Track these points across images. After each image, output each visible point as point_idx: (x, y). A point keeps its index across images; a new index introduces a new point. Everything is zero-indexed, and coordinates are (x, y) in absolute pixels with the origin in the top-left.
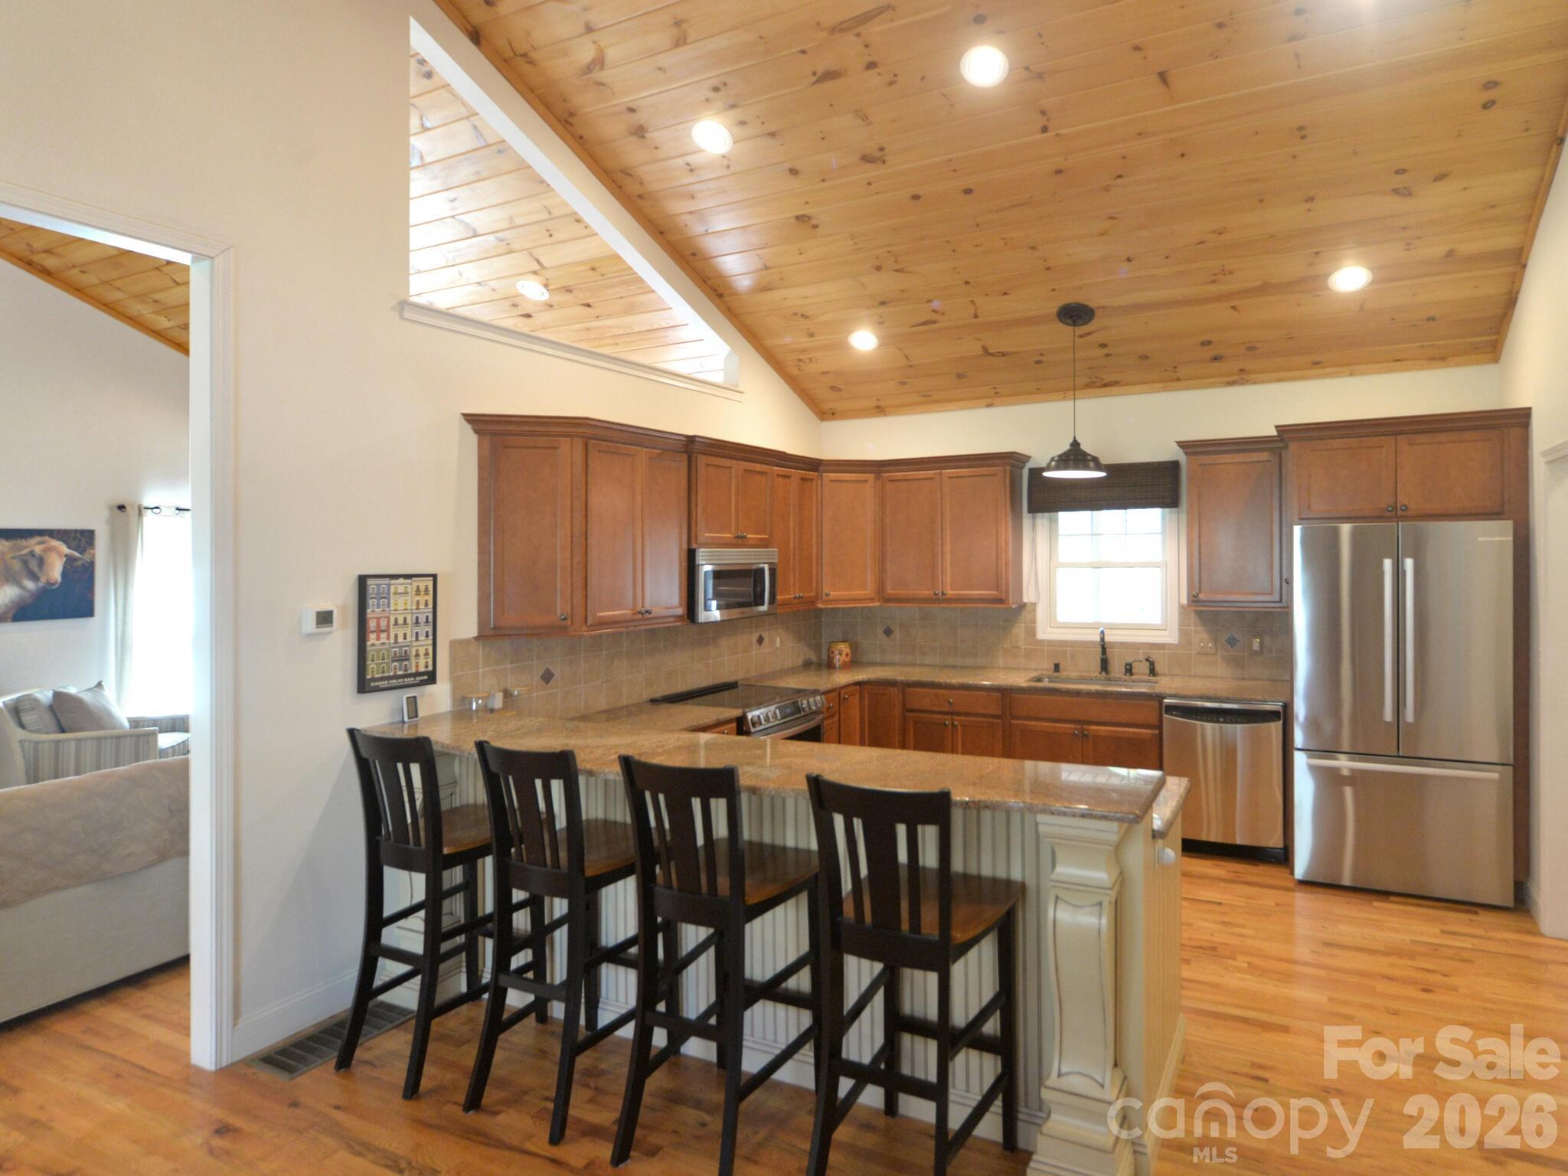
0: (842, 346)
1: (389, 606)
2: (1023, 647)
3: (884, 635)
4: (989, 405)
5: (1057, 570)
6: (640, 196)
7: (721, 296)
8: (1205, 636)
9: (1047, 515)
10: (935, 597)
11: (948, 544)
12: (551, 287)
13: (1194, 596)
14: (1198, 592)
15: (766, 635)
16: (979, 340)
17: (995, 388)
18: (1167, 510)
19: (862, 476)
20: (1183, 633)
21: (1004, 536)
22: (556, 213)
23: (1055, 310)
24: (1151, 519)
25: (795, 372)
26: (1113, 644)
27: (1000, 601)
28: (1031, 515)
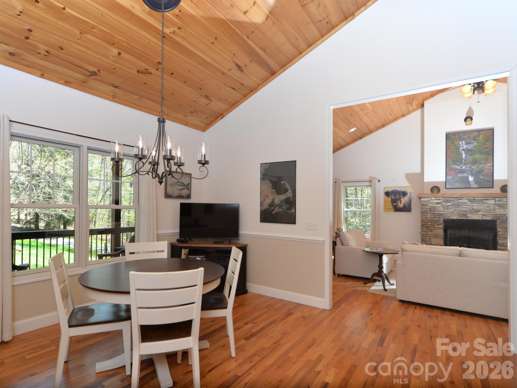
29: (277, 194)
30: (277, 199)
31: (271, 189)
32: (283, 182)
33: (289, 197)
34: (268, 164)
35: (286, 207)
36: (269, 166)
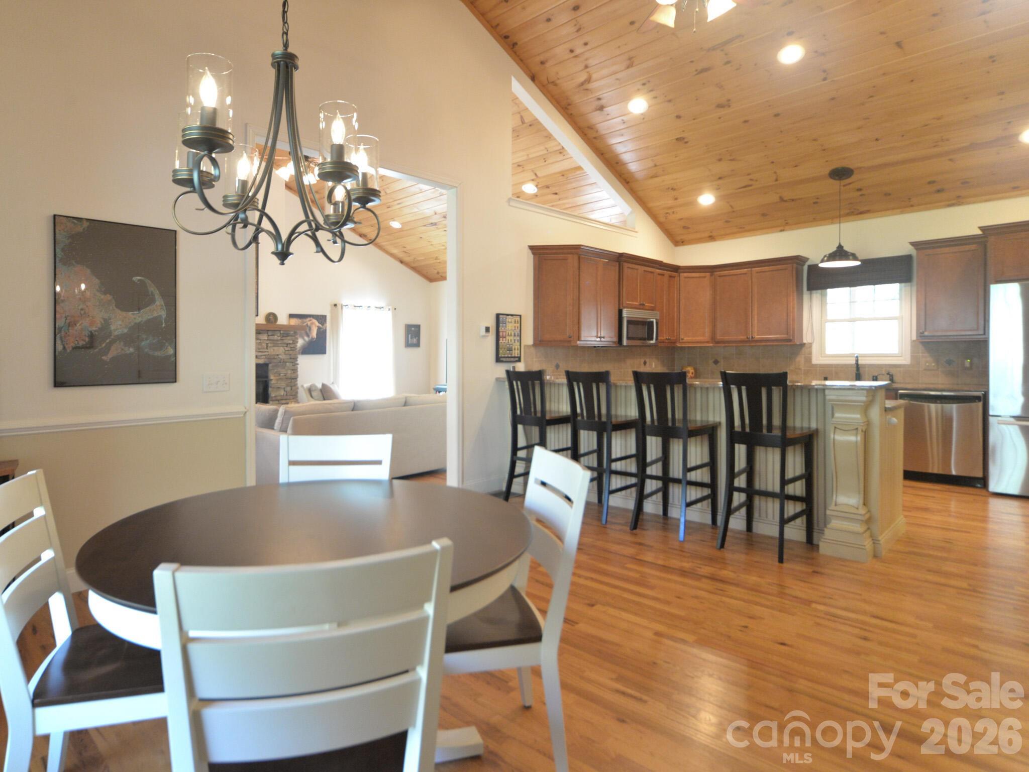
0: (694, 203)
1: (506, 327)
2: (803, 368)
3: (713, 364)
4: (781, 231)
5: (827, 324)
6: (595, 138)
7: (628, 183)
8: (929, 359)
9: (819, 291)
10: (747, 340)
11: (756, 309)
12: (539, 186)
13: (921, 333)
14: (924, 330)
15: (648, 361)
16: (778, 193)
17: (786, 220)
18: (903, 284)
19: (702, 274)
20: (913, 357)
21: (792, 304)
22: (550, 150)
23: (828, 172)
24: (891, 290)
25: (662, 219)
26: (864, 366)
27: (790, 340)
28: (809, 292)
29: (117, 307)
30: (120, 323)
31: (98, 294)
32: (139, 278)
33: (155, 318)
34: (86, 224)
35: (148, 341)
36: (88, 227)
